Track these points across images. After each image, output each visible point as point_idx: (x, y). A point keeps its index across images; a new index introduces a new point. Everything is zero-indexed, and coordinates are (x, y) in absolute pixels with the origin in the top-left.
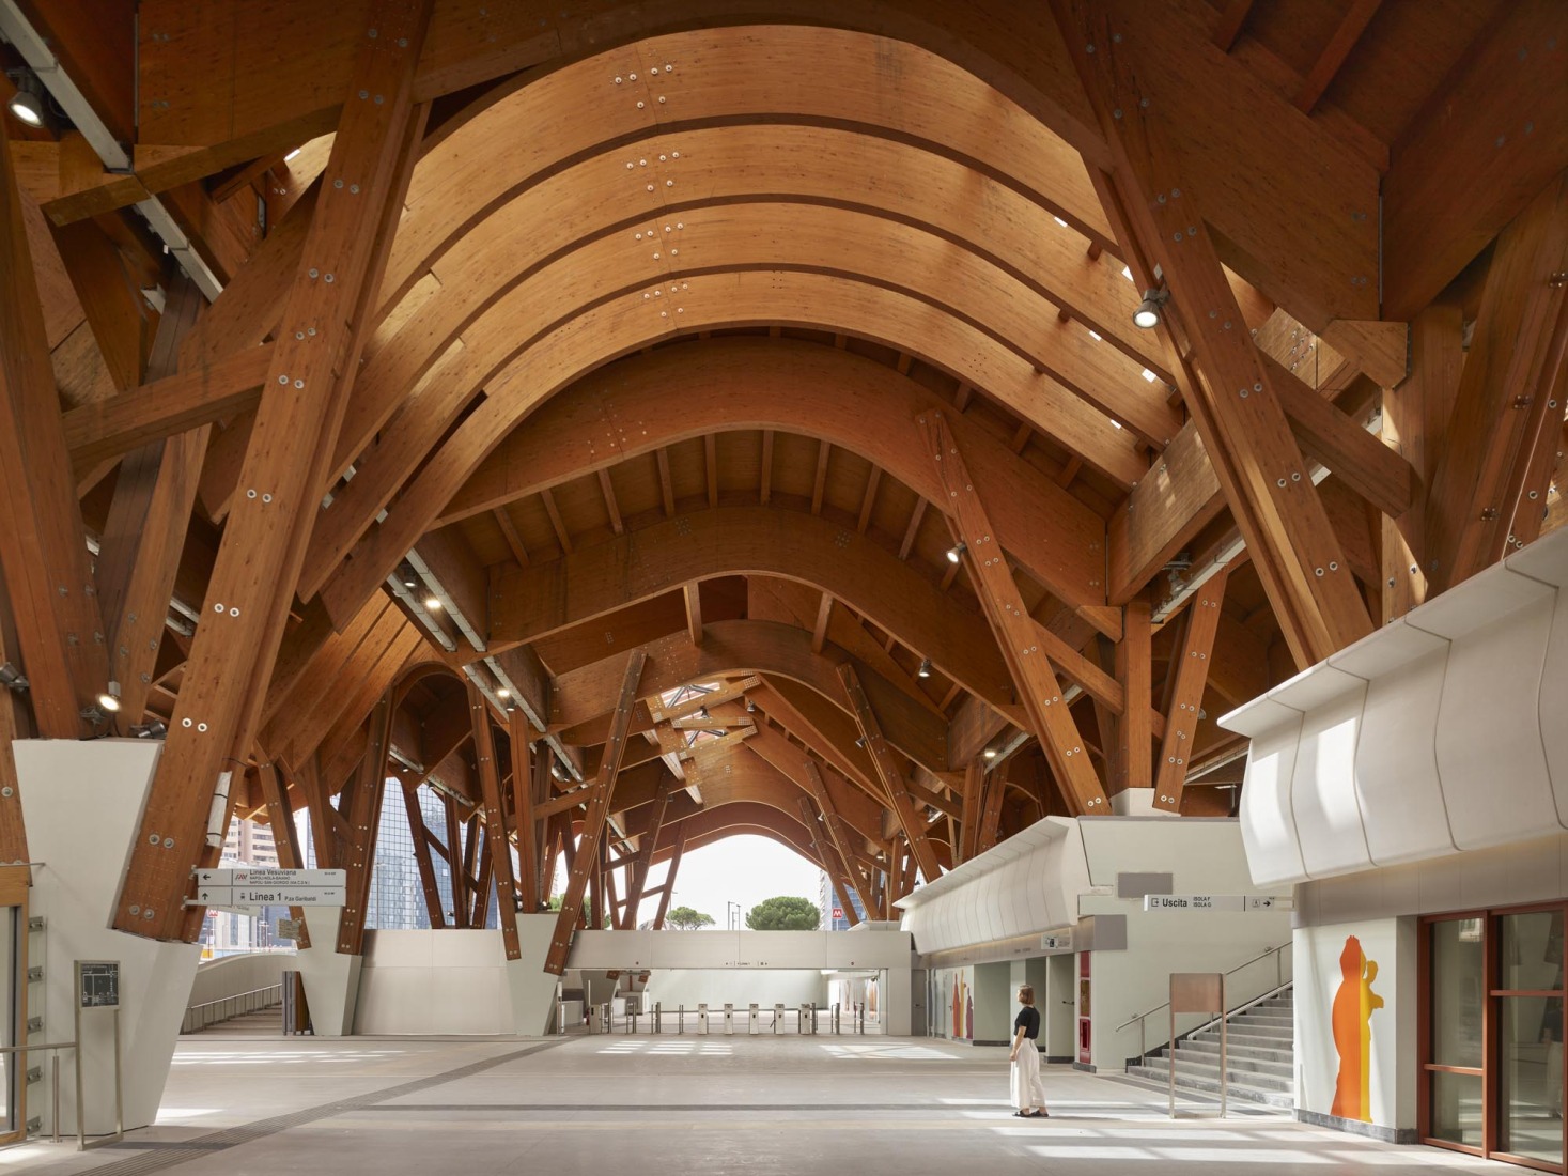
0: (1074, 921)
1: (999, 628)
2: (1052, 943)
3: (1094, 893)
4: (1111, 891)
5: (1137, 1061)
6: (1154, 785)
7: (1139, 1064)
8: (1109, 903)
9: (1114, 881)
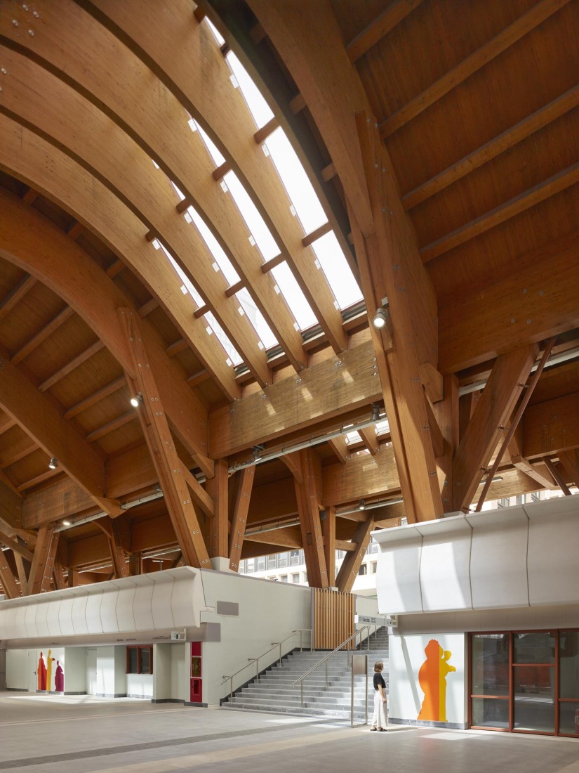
0: (198, 625)
1: (156, 453)
2: (177, 637)
3: (207, 611)
4: (214, 610)
5: (226, 699)
6: (229, 558)
7: (228, 701)
8: (213, 617)
9: (216, 605)
